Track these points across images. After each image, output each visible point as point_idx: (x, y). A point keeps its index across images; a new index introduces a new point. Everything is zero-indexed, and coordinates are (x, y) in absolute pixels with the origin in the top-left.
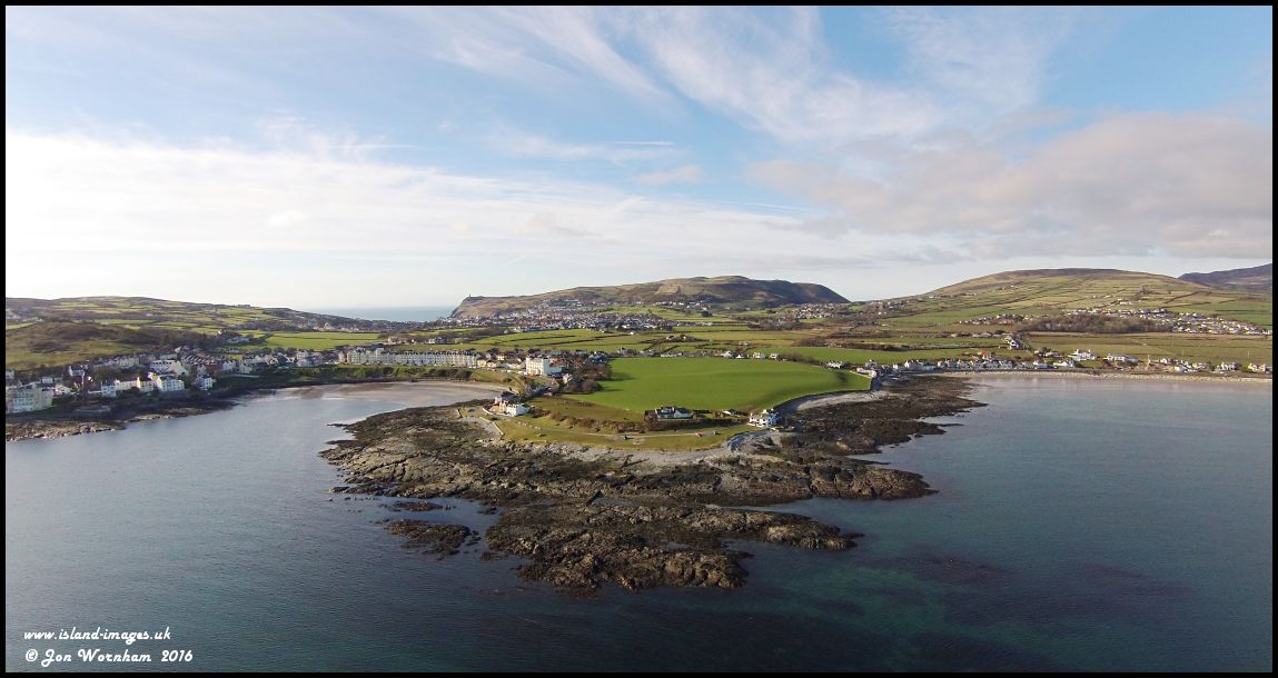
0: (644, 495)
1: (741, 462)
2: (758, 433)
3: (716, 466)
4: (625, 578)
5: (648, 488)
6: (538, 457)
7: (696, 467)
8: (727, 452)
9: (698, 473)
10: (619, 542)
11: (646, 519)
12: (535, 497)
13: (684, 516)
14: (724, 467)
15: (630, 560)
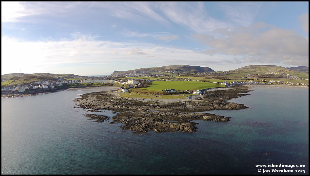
0: (162, 109)
1: (192, 102)
2: (196, 96)
3: (185, 103)
4: (156, 129)
5: (164, 107)
6: (130, 101)
7: (178, 103)
8: (188, 100)
9: (179, 104)
10: (154, 120)
11: (163, 115)
12: (128, 110)
13: (175, 114)
14: (186, 103)
15: (158, 125)
